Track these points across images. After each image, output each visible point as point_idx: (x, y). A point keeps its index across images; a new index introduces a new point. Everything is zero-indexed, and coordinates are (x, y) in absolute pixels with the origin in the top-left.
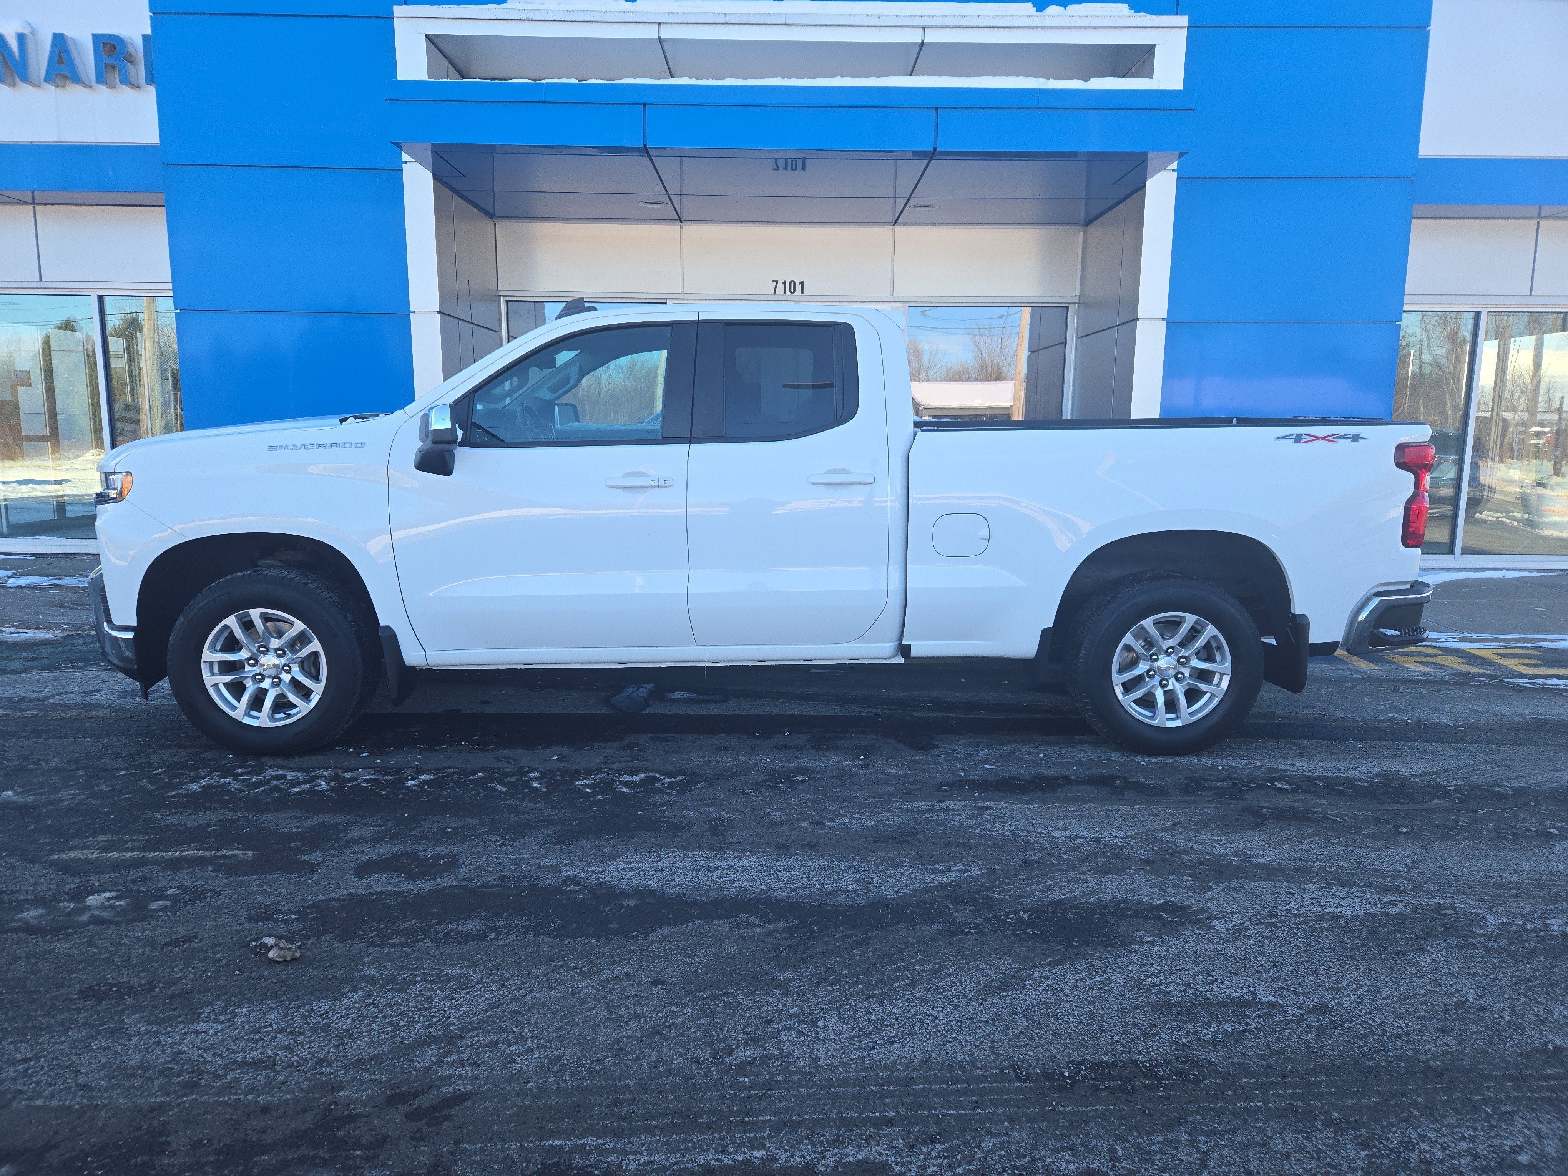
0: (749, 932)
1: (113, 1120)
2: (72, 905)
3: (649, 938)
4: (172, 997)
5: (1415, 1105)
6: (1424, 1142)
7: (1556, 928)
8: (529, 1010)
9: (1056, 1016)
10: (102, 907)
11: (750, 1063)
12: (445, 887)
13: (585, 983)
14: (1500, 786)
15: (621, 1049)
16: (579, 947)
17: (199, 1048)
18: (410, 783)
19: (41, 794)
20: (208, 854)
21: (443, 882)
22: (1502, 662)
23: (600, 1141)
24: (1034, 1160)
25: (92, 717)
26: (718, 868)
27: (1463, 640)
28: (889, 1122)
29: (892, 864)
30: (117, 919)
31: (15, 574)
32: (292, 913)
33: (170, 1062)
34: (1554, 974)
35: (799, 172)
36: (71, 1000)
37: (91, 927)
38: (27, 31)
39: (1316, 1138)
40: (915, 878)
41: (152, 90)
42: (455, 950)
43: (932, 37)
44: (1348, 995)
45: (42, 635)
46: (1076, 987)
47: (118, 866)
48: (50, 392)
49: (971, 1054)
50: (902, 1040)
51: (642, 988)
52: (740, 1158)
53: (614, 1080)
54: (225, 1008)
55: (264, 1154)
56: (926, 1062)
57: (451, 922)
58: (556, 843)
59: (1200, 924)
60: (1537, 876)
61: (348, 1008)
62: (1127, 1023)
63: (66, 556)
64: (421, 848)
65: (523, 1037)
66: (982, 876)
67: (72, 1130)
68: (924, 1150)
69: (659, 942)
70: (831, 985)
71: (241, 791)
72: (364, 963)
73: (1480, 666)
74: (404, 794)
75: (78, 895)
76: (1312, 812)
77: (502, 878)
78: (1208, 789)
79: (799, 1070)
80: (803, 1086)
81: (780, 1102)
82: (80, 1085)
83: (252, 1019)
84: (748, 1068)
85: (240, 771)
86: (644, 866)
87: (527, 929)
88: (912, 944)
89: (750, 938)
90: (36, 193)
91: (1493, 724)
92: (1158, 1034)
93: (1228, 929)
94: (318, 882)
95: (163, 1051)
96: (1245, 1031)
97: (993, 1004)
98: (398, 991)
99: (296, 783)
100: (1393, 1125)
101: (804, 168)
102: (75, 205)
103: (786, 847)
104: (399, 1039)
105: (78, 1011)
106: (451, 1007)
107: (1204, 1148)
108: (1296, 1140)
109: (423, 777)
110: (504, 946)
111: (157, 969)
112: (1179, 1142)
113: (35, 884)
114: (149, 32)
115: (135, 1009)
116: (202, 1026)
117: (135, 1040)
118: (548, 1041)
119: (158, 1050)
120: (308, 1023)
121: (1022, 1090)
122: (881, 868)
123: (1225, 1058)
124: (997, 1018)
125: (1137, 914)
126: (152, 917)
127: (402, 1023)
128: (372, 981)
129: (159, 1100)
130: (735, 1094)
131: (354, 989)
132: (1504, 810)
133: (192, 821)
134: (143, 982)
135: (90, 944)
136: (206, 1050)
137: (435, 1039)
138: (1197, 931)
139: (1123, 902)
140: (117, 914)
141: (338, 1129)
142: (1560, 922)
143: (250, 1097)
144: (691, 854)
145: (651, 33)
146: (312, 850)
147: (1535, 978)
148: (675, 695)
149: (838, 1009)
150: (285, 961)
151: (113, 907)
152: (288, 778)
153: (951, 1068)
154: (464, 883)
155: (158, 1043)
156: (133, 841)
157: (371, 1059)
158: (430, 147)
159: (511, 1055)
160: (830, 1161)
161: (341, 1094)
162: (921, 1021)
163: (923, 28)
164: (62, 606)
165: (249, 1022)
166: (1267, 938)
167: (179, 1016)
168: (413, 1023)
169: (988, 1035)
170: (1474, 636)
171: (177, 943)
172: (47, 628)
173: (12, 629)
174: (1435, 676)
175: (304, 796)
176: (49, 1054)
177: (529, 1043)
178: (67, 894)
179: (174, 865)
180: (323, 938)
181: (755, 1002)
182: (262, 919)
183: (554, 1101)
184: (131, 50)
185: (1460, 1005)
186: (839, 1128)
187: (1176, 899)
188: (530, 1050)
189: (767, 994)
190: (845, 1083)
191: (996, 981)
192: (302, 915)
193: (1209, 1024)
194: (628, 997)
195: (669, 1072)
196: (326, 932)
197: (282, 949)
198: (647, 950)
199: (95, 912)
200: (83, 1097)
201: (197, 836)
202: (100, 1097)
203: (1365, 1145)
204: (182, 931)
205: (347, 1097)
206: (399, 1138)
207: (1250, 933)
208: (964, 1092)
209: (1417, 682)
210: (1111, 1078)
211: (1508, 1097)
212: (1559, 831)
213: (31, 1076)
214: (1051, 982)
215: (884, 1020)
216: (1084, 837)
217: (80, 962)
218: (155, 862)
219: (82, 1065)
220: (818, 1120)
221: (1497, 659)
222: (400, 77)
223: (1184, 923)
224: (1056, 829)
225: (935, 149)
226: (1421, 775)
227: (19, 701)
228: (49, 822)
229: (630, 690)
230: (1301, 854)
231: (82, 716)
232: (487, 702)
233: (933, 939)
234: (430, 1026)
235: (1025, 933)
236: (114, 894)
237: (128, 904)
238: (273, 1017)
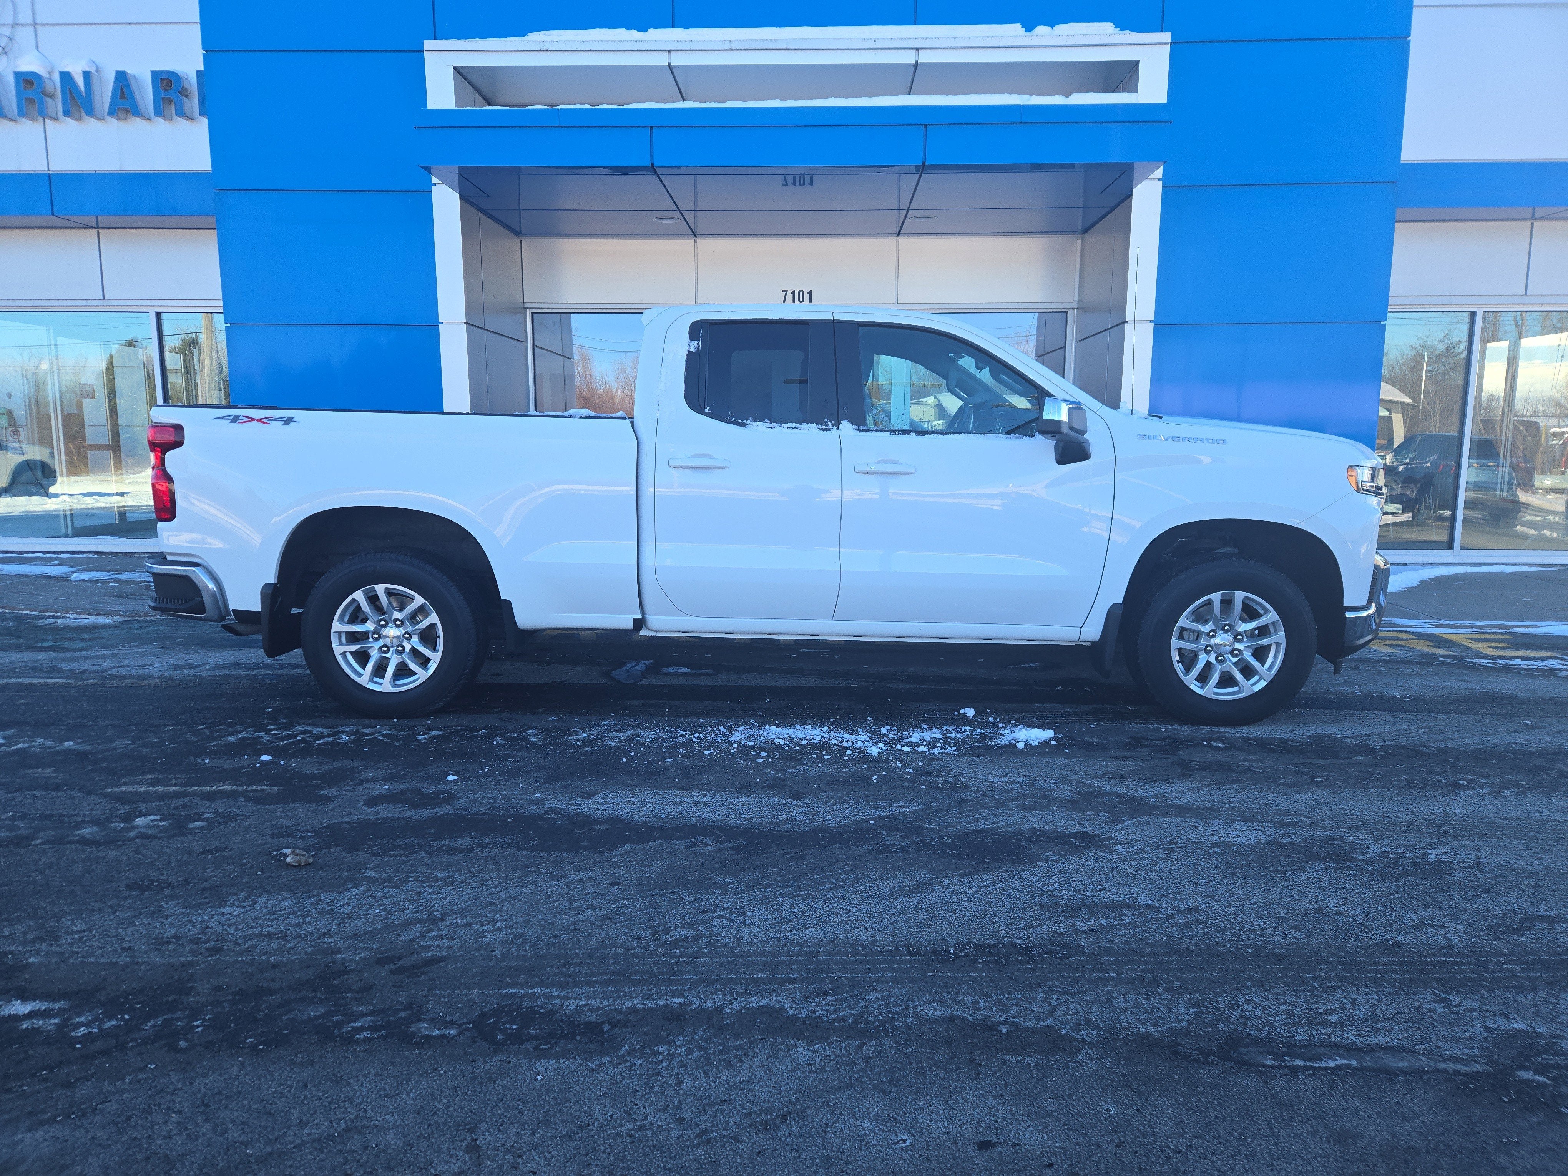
0: (701, 849)
1: (151, 972)
2: (122, 825)
3: (614, 853)
4: (203, 890)
5: (1250, 979)
6: (1248, 1004)
7: (1433, 856)
8: (502, 902)
9: (954, 912)
10: (148, 826)
11: (683, 940)
12: (442, 815)
13: (553, 884)
14: (1425, 746)
15: (576, 929)
16: (552, 859)
17: (224, 925)
18: (421, 737)
19: (98, 744)
20: (240, 788)
21: (440, 811)
22: (1470, 645)
23: (548, 990)
24: (907, 1008)
25: (145, 685)
26: (684, 802)
27: (1437, 626)
28: (791, 981)
29: (840, 801)
30: (161, 835)
31: (79, 570)
32: (309, 831)
33: (200, 934)
34: (1417, 890)
35: (806, 187)
36: (119, 891)
37: (137, 840)
38: (93, 70)
39: (1154, 999)
40: (858, 812)
41: (205, 121)
42: (446, 859)
43: (925, 58)
44: (1220, 901)
45: (101, 620)
46: (978, 891)
47: (162, 797)
48: (113, 411)
49: (874, 936)
50: (816, 926)
51: (600, 888)
52: (662, 1003)
53: (566, 950)
54: (248, 897)
55: (272, 995)
56: (833, 942)
57: (444, 839)
58: (544, 783)
59: (1104, 848)
60: (1432, 817)
61: (350, 899)
62: (1016, 918)
63: (126, 554)
64: (425, 786)
65: (494, 920)
66: (918, 811)
67: (117, 978)
68: (817, 1000)
69: (621, 856)
70: (765, 887)
71: (271, 742)
72: (367, 869)
73: (1448, 648)
74: (416, 745)
75: (128, 818)
76: (1238, 765)
77: (494, 808)
78: (1146, 746)
79: (724, 945)
80: (725, 956)
81: (703, 966)
82: (125, 948)
83: (269, 905)
84: (681, 943)
85: (272, 727)
86: (618, 801)
87: (509, 845)
88: (842, 859)
89: (701, 854)
90: (100, 218)
91: (1440, 697)
92: (1041, 925)
93: (1128, 852)
94: (333, 810)
95: (194, 926)
96: (1118, 924)
97: (902, 902)
98: (393, 887)
99: (321, 736)
100: (1225, 992)
101: (811, 184)
102: (135, 228)
103: (747, 787)
104: (390, 920)
105: (125, 899)
106: (436, 899)
107: (1055, 1003)
108: (1136, 1000)
109: (433, 733)
110: (487, 857)
111: (192, 870)
112: (1034, 999)
113: (91, 810)
114: (202, 68)
115: (172, 897)
116: (227, 909)
117: (170, 919)
118: (516, 923)
119: (190, 926)
120: (316, 909)
121: (910, 962)
122: (829, 804)
123: (1094, 943)
124: (902, 912)
125: (1050, 839)
126: (190, 834)
127: (394, 909)
128: (371, 880)
129: (189, 959)
130: (666, 961)
131: (357, 886)
132: (1421, 766)
133: (227, 764)
134: (180, 879)
135: (137, 852)
136: (229, 926)
137: (420, 921)
138: (1099, 853)
139: (1039, 831)
140: (161, 831)
141: (334, 979)
142: (1439, 852)
143: (263, 958)
144: (661, 792)
145: (661, 60)
146: (330, 787)
147: (1397, 893)
148: (671, 670)
149: (767, 904)
150: (300, 865)
151: (158, 826)
152: (314, 732)
153: (853, 946)
154: (459, 812)
155: (190, 921)
156: (177, 779)
157: (365, 934)
158: (457, 170)
159: (483, 931)
160: (736, 1005)
161: (339, 956)
162: (837, 913)
163: (917, 50)
164: (121, 597)
165: (267, 907)
166: (1161, 859)
167: (209, 903)
168: (404, 909)
169: (892, 924)
170: (1451, 623)
171: (210, 852)
172: (107, 614)
173: (75, 616)
174: (1400, 657)
175: (327, 747)
176: (100, 927)
177: (499, 924)
178: (119, 817)
179: (210, 797)
180: (333, 850)
181: (696, 898)
182: (283, 836)
183: (514, 963)
184: (186, 85)
185: (1320, 910)
186: (749, 984)
187: (1089, 830)
188: (499, 929)
189: (708, 893)
190: (762, 954)
191: (909, 887)
192: (317, 833)
193: (1089, 919)
194: (588, 894)
195: (614, 945)
196: (336, 846)
197: (297, 855)
198: (610, 861)
199: (143, 830)
200: (126, 957)
201: (233, 775)
202: (140, 957)
203: (1196, 1005)
204: (215, 844)
205: (344, 958)
206: (384, 985)
207: (1147, 855)
208: (861, 962)
209: (1380, 661)
210: (990, 954)
211: (1336, 976)
212: (1468, 783)
213: (85, 942)
214: (957, 887)
215: (803, 912)
216: (1019, 783)
217: (127, 865)
218: (195, 794)
219: (126, 935)
220: (732, 978)
221: (1468, 643)
222: (431, 106)
223: (1090, 847)
224: (996, 776)
225: (924, 163)
226: (1352, 737)
227: (81, 672)
228: (104, 765)
229: (630, 665)
230: (1216, 798)
231: (135, 685)
232: (498, 675)
233: (861, 856)
234: (417, 912)
235: (945, 852)
236: (158, 817)
237: (170, 824)
238: (287, 904)
